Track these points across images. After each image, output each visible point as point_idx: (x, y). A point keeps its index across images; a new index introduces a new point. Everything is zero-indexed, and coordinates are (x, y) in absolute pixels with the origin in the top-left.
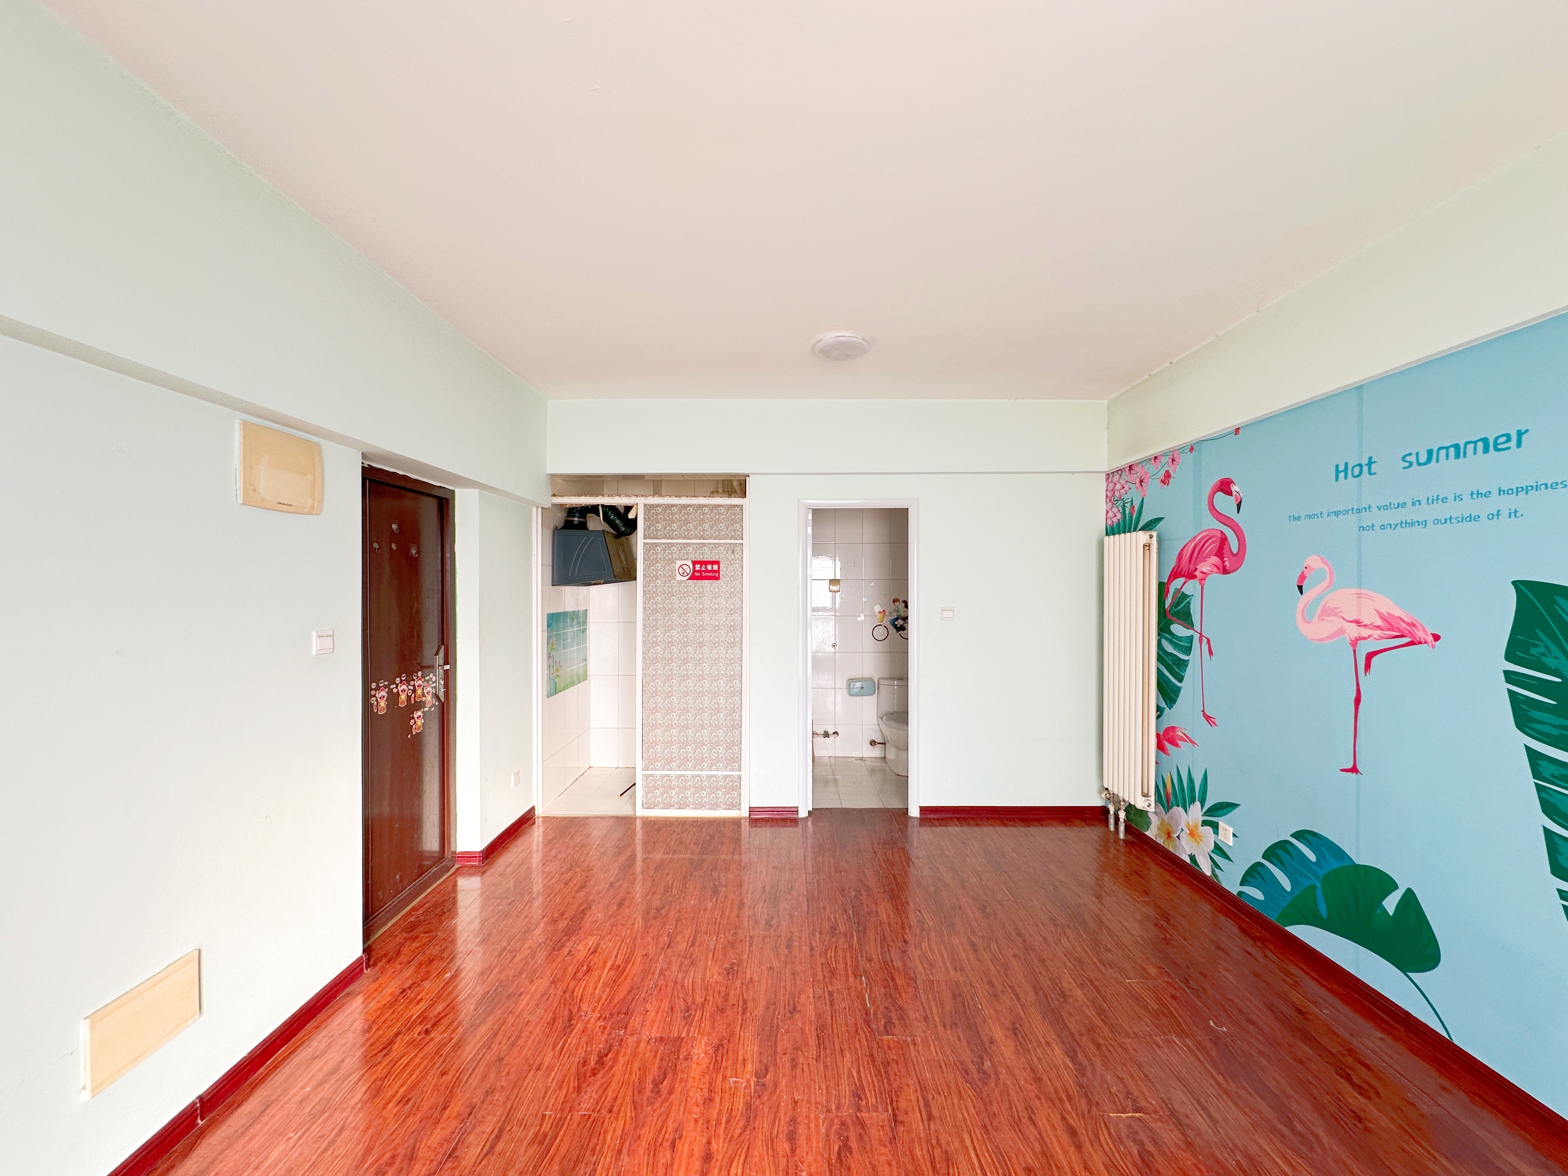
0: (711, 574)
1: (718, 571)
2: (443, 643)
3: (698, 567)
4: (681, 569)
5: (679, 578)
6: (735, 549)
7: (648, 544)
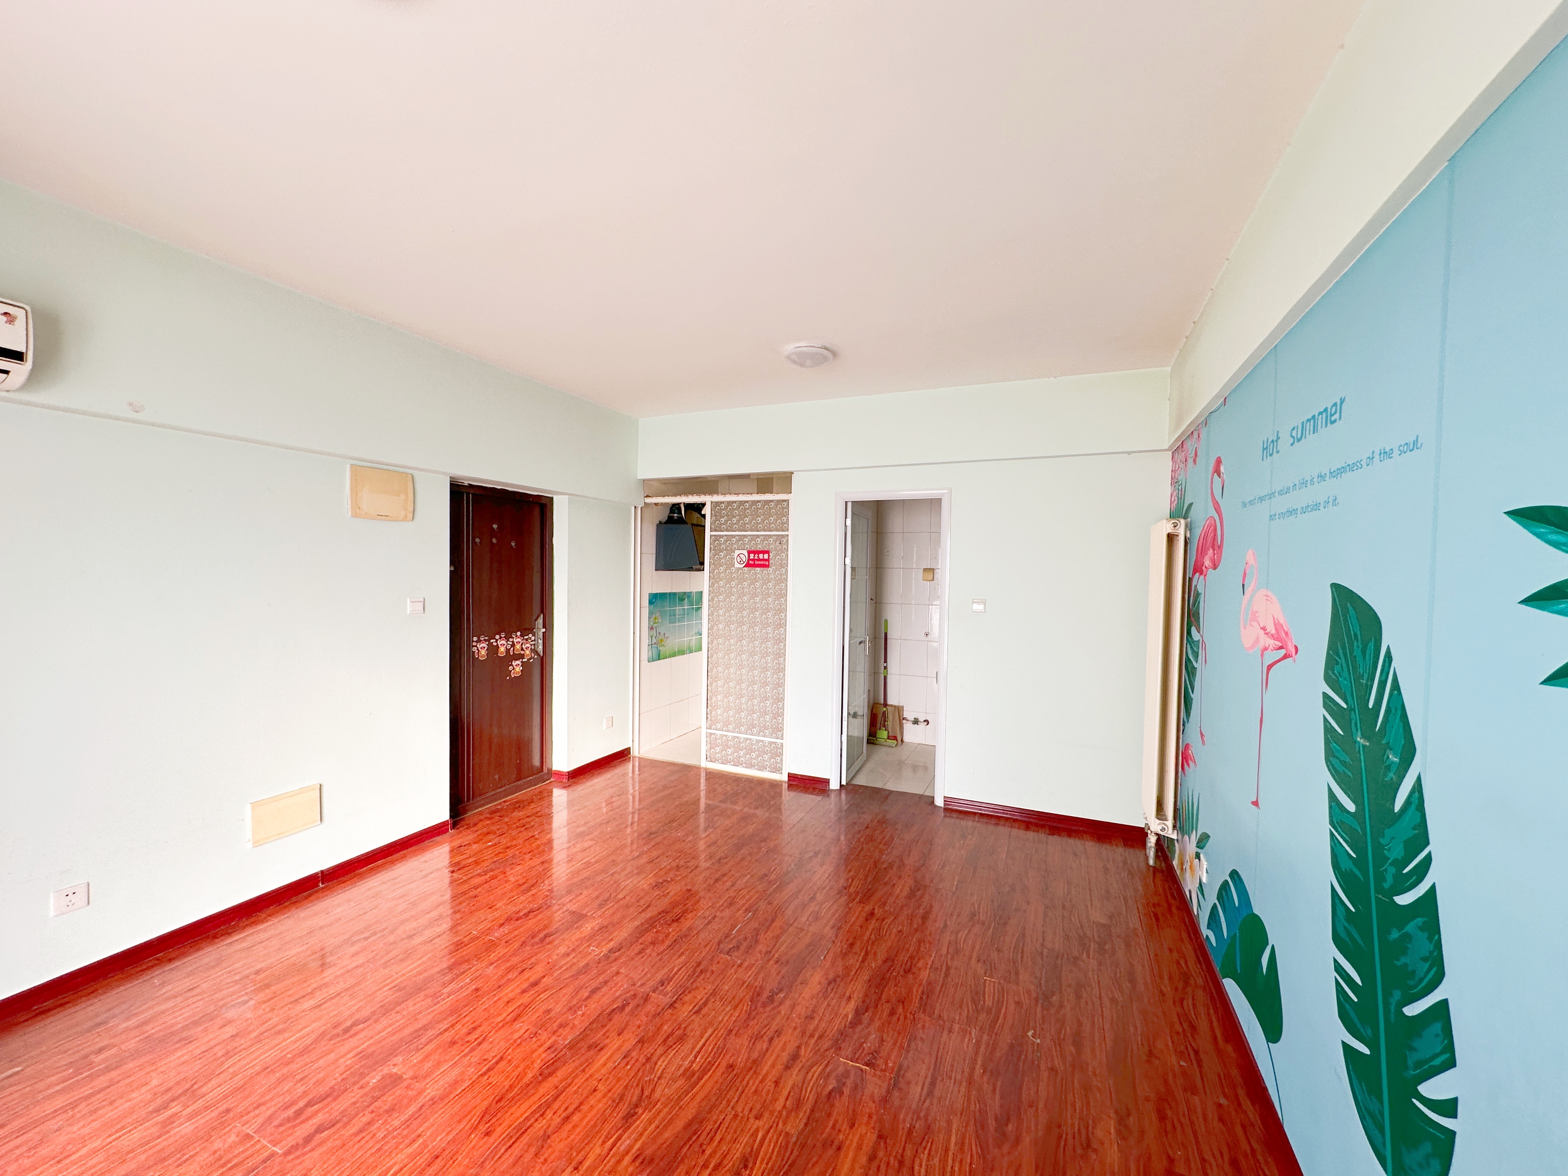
0: (762, 563)
1: (768, 560)
2: (542, 612)
3: (752, 556)
4: (738, 558)
5: (737, 565)
6: (782, 541)
7: (714, 536)
